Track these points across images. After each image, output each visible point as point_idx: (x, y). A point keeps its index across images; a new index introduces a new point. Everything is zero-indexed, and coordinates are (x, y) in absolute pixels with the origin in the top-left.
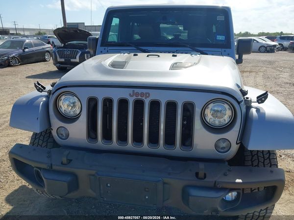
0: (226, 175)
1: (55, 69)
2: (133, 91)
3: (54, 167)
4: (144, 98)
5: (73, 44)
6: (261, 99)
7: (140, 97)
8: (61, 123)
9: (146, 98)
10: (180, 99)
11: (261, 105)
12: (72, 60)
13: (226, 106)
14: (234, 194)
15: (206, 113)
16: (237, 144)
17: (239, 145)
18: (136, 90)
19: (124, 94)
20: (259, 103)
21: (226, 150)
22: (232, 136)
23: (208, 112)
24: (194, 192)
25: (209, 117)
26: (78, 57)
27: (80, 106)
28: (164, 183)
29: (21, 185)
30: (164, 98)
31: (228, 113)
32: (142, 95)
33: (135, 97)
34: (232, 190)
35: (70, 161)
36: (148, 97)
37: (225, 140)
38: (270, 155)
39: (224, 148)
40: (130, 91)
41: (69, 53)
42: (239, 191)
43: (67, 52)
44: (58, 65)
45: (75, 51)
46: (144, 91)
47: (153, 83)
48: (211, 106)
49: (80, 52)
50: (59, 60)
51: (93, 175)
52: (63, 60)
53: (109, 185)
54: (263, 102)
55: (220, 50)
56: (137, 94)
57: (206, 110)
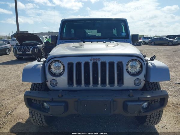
0: (142, 95)
1: (15, 58)
2: (92, 58)
3: (54, 100)
4: (97, 61)
5: (27, 43)
6: (152, 59)
7: (95, 61)
8: (53, 77)
9: (98, 61)
10: (116, 61)
11: (152, 62)
12: (27, 53)
13: (138, 63)
14: (146, 103)
15: (128, 67)
16: (144, 81)
17: (145, 81)
18: (93, 57)
19: (87, 60)
20: (152, 61)
21: (139, 84)
22: (142, 77)
23: (129, 66)
24: (129, 104)
25: (130, 69)
26: (31, 51)
27: (63, 68)
28: (114, 101)
29: (17, 122)
30: (107, 61)
31: (139, 66)
32: (96, 59)
33: (93, 61)
34: (146, 101)
35: (62, 96)
36: (100, 60)
37: (138, 79)
38: (158, 87)
39: (138, 83)
40: (90, 58)
41: (25, 48)
42: (148, 101)
43: (24, 48)
44: (18, 56)
45: (29, 47)
46: (98, 57)
47: (101, 53)
48: (130, 63)
49: (32, 48)
50: (18, 53)
51: (77, 101)
52: (21, 53)
53: (86, 105)
54: (153, 60)
55: (124, 40)
56: (94, 59)
57: (128, 66)
